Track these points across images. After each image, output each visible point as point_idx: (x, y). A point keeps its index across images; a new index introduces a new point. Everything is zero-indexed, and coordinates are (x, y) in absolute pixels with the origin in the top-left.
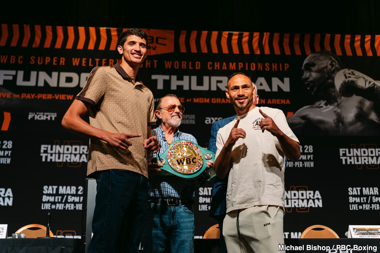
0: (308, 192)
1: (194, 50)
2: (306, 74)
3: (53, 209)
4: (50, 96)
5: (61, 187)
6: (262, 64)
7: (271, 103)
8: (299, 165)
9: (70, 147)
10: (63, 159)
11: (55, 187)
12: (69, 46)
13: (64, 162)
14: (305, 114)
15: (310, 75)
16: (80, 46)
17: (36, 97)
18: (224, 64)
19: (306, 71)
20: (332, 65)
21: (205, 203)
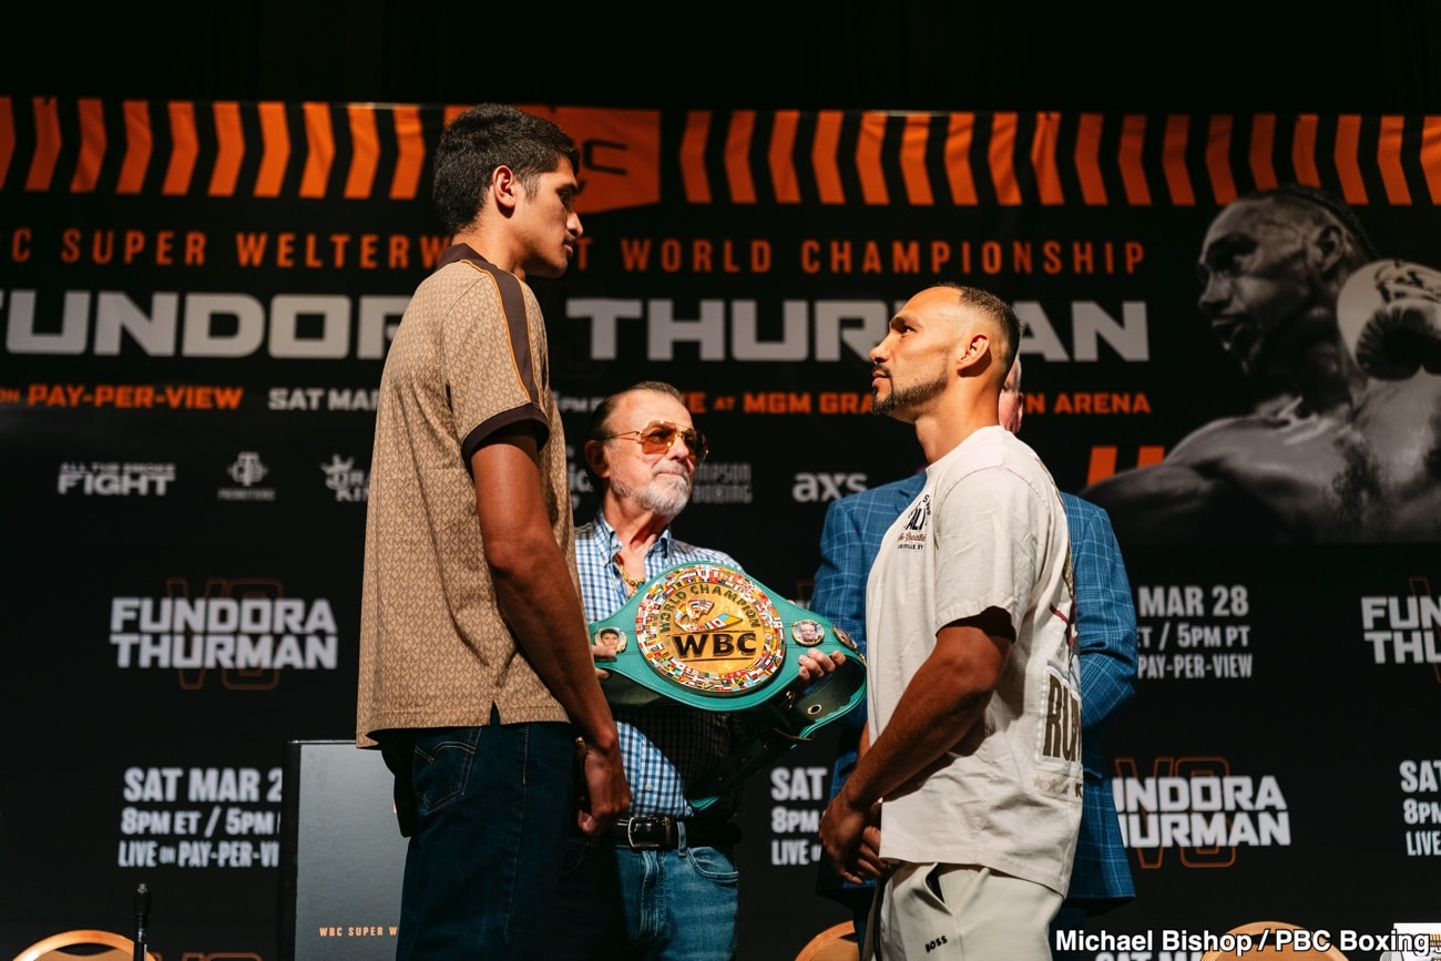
0: (1230, 782)
1: (743, 190)
2: (1218, 287)
3: (168, 865)
4: (145, 396)
5: (196, 774)
6: (1028, 246)
7: (1068, 408)
8: (1192, 670)
9: (230, 605)
10: (205, 656)
11: (173, 774)
12: (224, 182)
13: (209, 670)
14: (1212, 452)
15: (1235, 290)
16: (269, 182)
17: (87, 398)
18: (872, 248)
19: (1216, 271)
20: (1326, 246)
21: (796, 834)
